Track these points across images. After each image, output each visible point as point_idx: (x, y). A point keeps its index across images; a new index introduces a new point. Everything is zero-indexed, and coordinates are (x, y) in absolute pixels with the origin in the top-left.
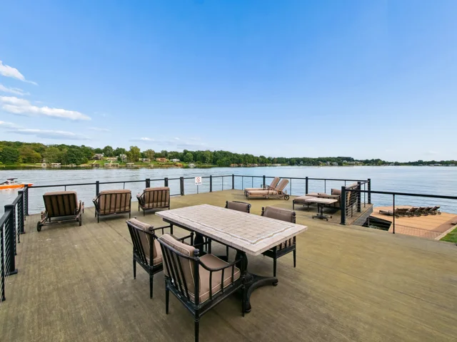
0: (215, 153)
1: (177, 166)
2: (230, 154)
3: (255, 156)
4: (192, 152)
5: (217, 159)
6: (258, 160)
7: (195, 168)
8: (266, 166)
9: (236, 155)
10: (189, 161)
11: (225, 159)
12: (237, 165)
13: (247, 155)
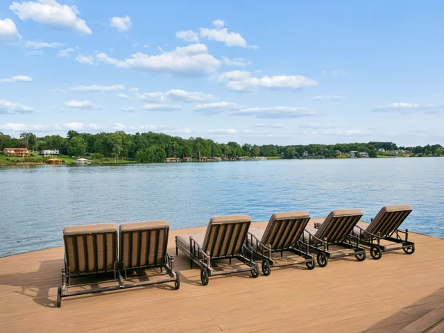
0: (136, 137)
1: (50, 163)
2: (166, 138)
3: (215, 142)
4: (85, 136)
5: (137, 149)
6: (223, 150)
7: (89, 165)
8: (238, 160)
9: (176, 139)
10: (78, 153)
11: (154, 147)
12: (178, 159)
13: (199, 140)
